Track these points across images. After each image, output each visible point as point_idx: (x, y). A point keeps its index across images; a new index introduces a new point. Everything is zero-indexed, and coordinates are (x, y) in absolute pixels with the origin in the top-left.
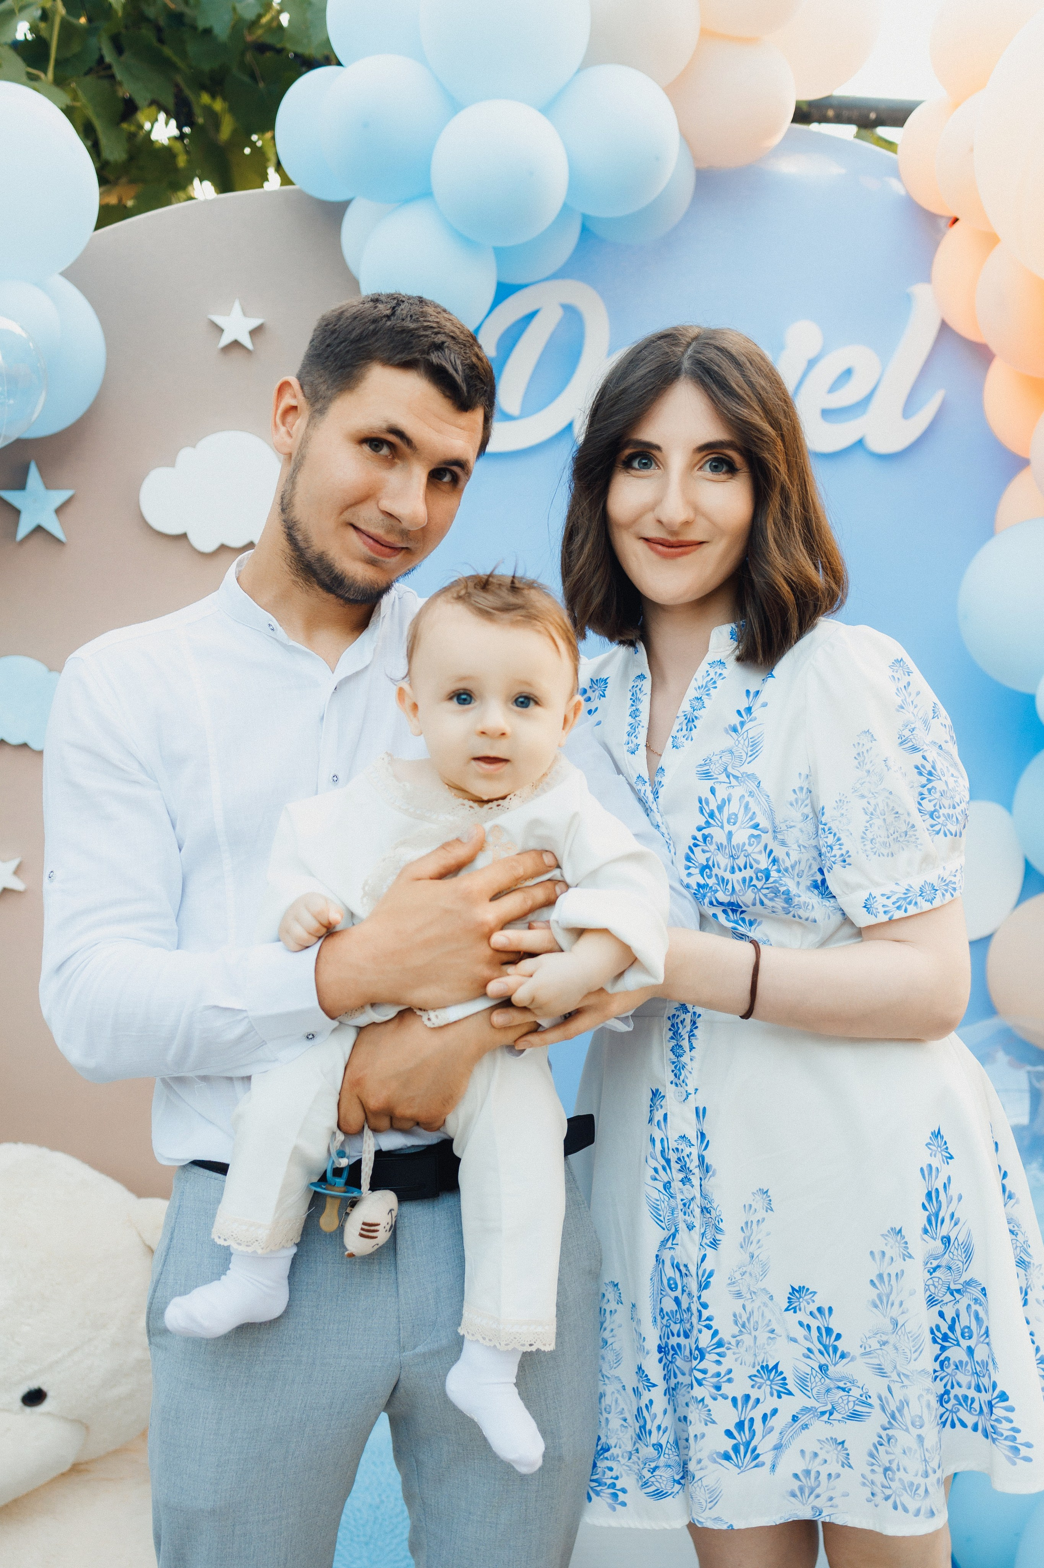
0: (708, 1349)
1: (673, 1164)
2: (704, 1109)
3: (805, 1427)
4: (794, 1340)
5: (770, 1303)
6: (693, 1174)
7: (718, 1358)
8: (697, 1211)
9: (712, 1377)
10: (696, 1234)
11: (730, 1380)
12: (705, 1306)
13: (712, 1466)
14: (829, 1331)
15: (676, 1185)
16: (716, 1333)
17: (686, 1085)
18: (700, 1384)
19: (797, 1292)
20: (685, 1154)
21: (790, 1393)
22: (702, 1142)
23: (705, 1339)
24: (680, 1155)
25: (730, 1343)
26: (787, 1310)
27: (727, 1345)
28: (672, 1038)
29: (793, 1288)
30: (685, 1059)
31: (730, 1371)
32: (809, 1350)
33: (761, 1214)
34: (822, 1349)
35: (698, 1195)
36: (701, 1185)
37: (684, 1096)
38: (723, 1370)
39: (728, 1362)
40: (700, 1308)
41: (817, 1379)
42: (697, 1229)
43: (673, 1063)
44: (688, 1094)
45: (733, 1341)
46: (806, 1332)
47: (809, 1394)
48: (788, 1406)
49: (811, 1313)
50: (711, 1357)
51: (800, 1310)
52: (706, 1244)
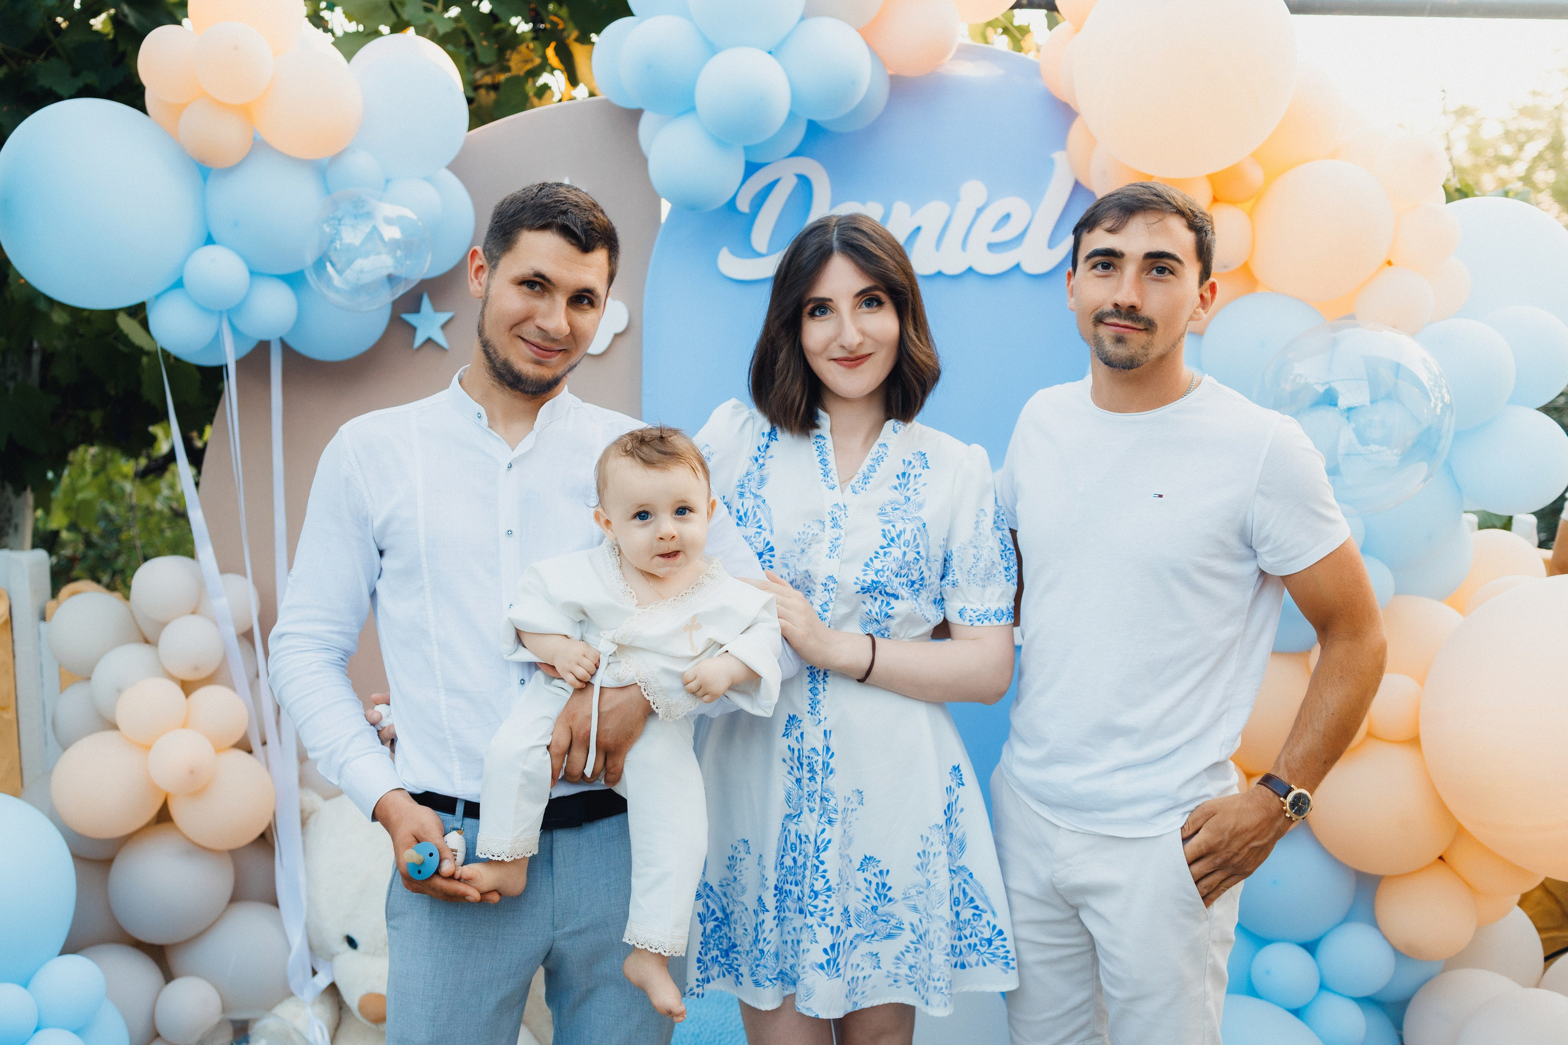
0: (821, 892)
1: (805, 767)
2: (830, 731)
3: (855, 947)
4: (859, 890)
5: (849, 865)
6: (818, 774)
7: (827, 899)
8: (818, 800)
9: (821, 911)
10: (815, 815)
11: (831, 915)
12: (822, 863)
13: (811, 972)
14: (884, 885)
15: (805, 781)
16: (828, 881)
17: (820, 715)
18: (811, 914)
19: (868, 859)
20: (813, 761)
21: (851, 926)
22: (827, 753)
23: (819, 885)
24: (811, 761)
25: (835, 889)
26: (858, 870)
27: (833, 891)
28: (810, 682)
29: (866, 857)
30: (820, 697)
31: (832, 909)
32: (868, 897)
33: (855, 805)
34: (876, 896)
35: (820, 789)
36: (822, 782)
37: (817, 722)
38: (828, 907)
39: (832, 902)
40: (817, 863)
41: (868, 915)
42: (817, 811)
43: (811, 699)
44: (820, 722)
45: (837, 888)
46: (867, 885)
47: (861, 925)
48: (850, 934)
49: (875, 874)
50: (822, 897)
51: (867, 871)
52: (825, 822)
